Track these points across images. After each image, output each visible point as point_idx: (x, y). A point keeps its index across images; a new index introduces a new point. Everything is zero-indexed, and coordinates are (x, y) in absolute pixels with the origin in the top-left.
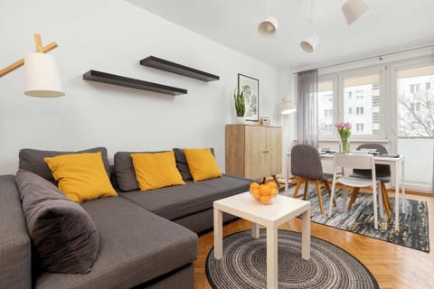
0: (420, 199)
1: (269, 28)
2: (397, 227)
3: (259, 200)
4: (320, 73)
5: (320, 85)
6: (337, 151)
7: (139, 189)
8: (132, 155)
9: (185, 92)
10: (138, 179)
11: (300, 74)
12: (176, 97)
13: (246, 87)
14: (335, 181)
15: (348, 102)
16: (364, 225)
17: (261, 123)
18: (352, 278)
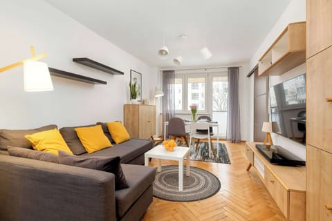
0: (222, 142)
1: (164, 53)
2: (218, 156)
3: (167, 150)
4: (176, 72)
5: (176, 80)
6: (190, 120)
7: (87, 152)
8: (76, 129)
9: (105, 83)
10: (84, 146)
11: (164, 72)
12: (96, 85)
13: (135, 79)
14: (191, 137)
15: (190, 91)
16: (205, 157)
17: (143, 103)
18: (209, 178)
